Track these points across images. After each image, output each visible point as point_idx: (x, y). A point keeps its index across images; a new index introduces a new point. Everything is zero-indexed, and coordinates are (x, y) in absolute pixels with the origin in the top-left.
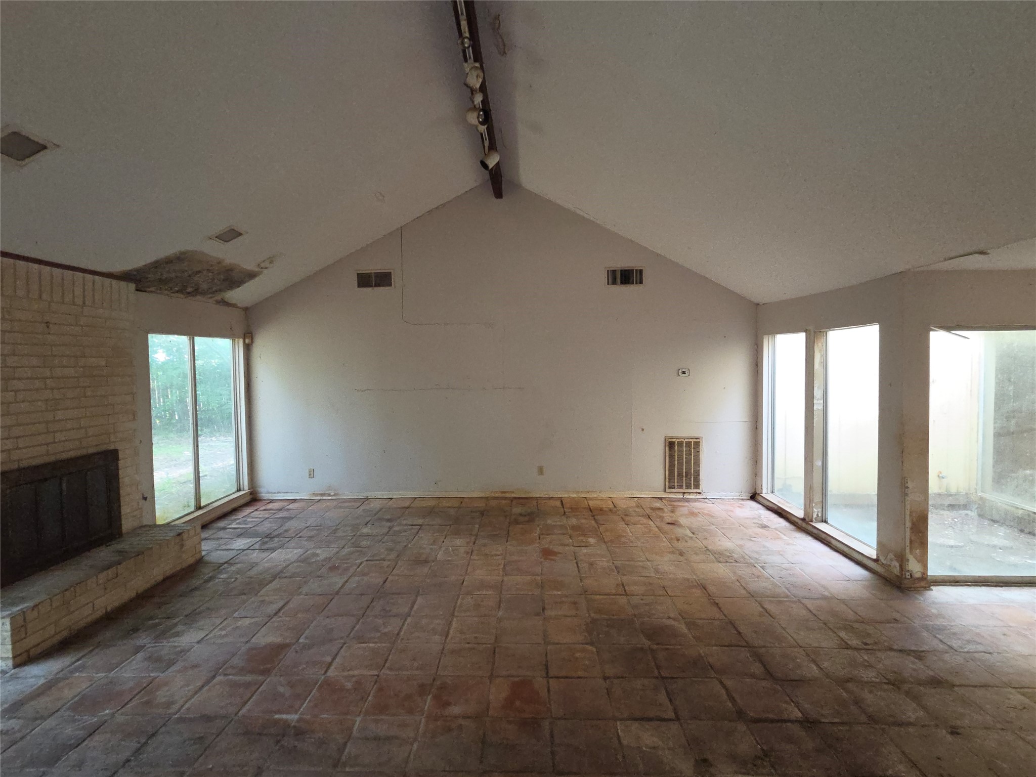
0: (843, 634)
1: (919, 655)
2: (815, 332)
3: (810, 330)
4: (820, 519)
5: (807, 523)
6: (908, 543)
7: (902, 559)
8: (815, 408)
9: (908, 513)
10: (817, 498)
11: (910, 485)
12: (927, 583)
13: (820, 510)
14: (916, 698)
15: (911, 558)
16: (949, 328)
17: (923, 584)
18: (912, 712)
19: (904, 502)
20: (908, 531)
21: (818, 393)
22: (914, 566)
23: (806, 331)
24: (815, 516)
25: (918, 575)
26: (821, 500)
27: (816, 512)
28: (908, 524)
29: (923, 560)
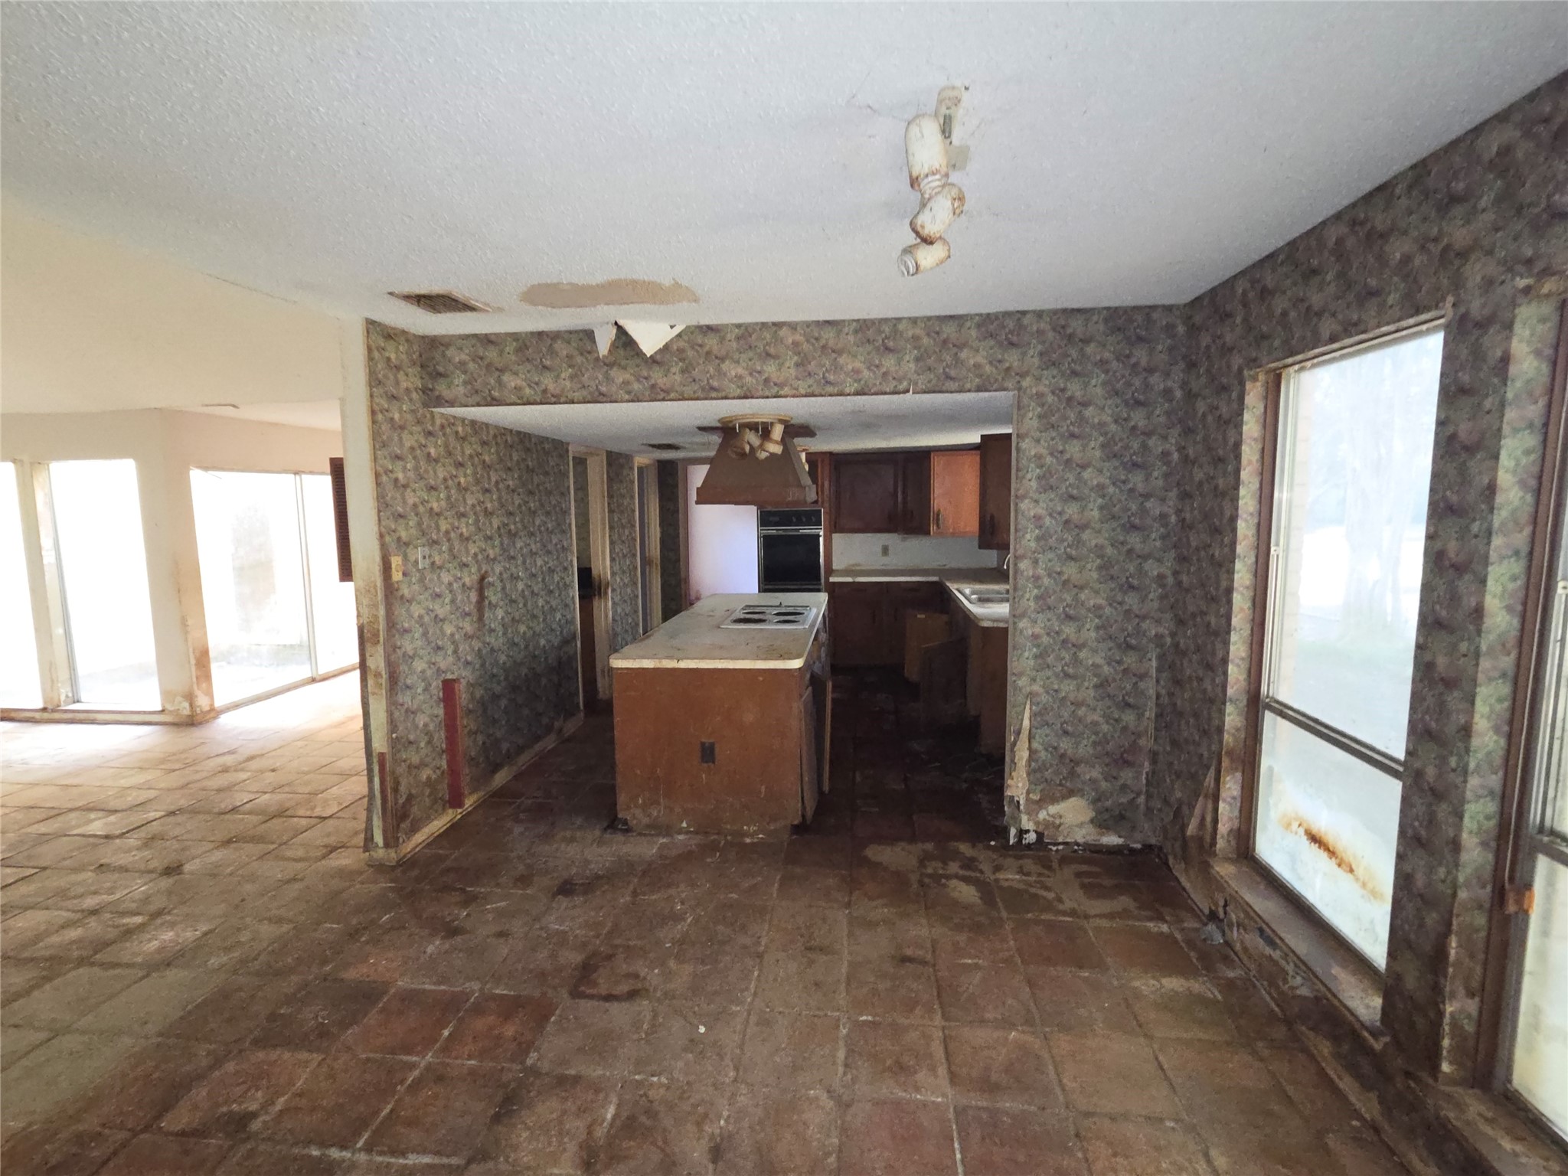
0: (163, 767)
1: (231, 752)
2: (32, 464)
3: (21, 461)
4: (71, 700)
5: (53, 711)
6: (194, 680)
7: (190, 697)
8: (45, 562)
9: (191, 650)
10: (63, 674)
11: (189, 622)
12: (214, 713)
13: (69, 689)
14: (242, 770)
15: (198, 693)
16: (206, 468)
17: (212, 714)
18: (243, 776)
19: (186, 640)
20: (193, 668)
21: (46, 542)
22: (202, 702)
23: (14, 461)
24: (63, 698)
25: (207, 708)
26: (68, 676)
27: (64, 692)
28: (193, 662)
29: (210, 694)
